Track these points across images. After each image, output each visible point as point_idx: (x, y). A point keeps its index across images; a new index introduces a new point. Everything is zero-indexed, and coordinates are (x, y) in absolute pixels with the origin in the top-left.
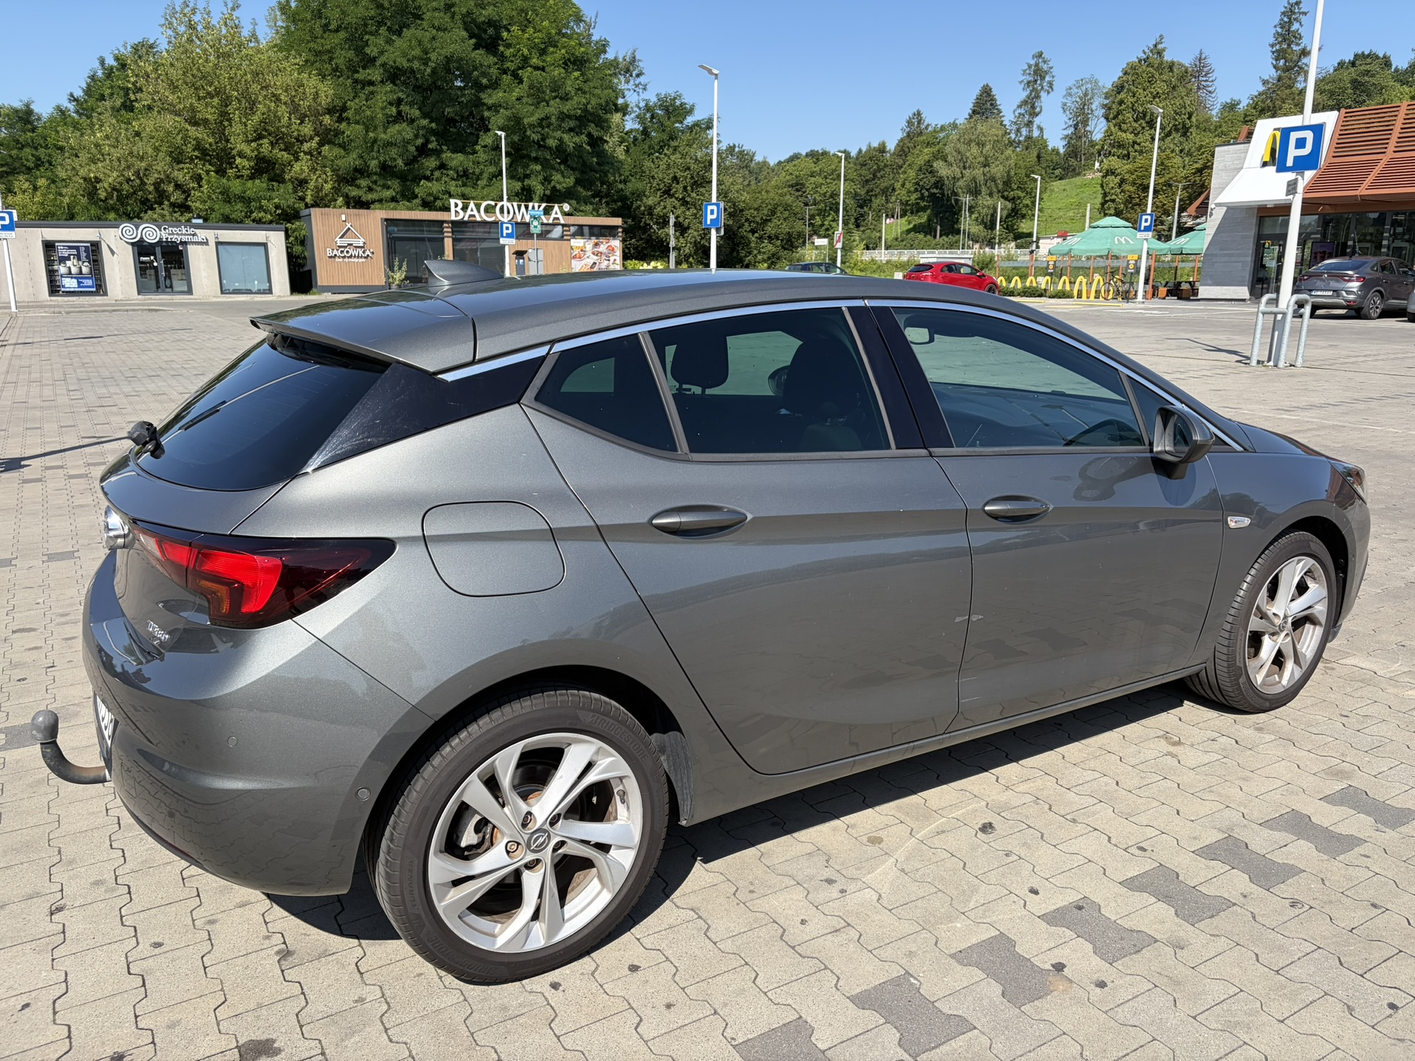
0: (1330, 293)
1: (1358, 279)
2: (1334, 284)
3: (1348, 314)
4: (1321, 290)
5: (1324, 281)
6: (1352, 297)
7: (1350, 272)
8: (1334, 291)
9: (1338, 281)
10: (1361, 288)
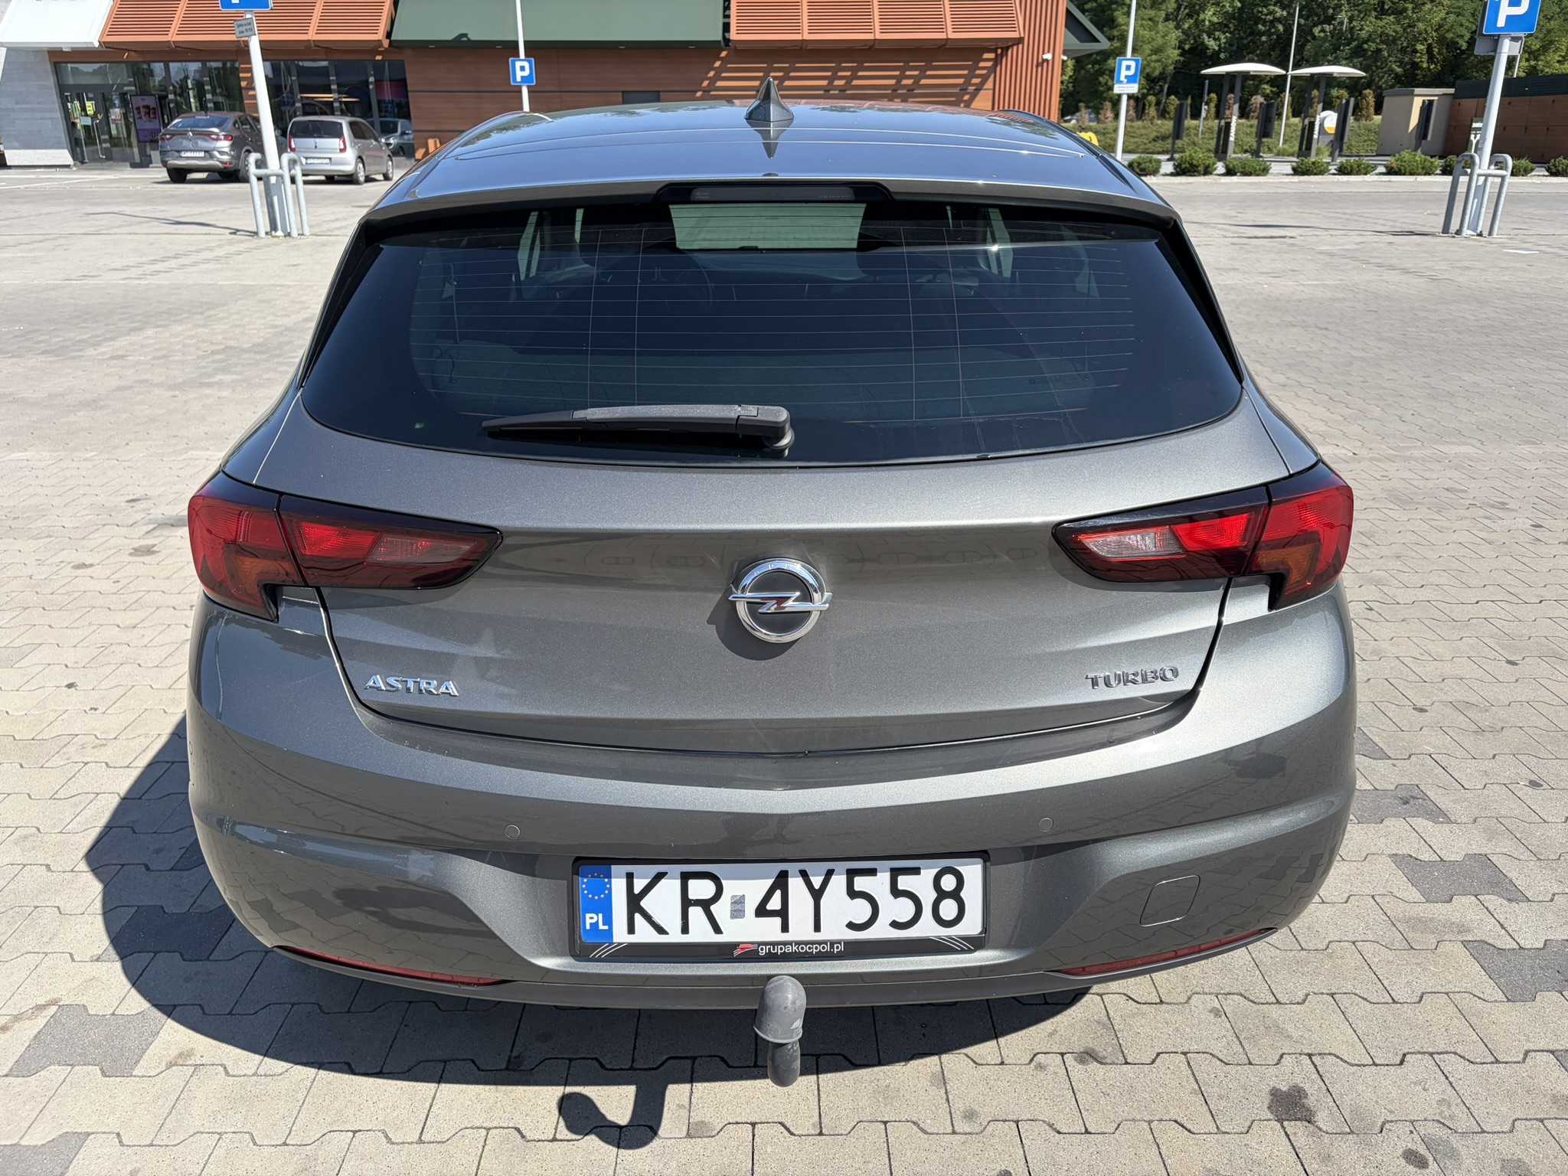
0: (202, 154)
1: (226, 138)
2: (202, 144)
3: (211, 178)
4: (191, 151)
5: (190, 140)
6: (226, 158)
7: (215, 130)
8: (205, 152)
9: (206, 140)
10: (233, 147)
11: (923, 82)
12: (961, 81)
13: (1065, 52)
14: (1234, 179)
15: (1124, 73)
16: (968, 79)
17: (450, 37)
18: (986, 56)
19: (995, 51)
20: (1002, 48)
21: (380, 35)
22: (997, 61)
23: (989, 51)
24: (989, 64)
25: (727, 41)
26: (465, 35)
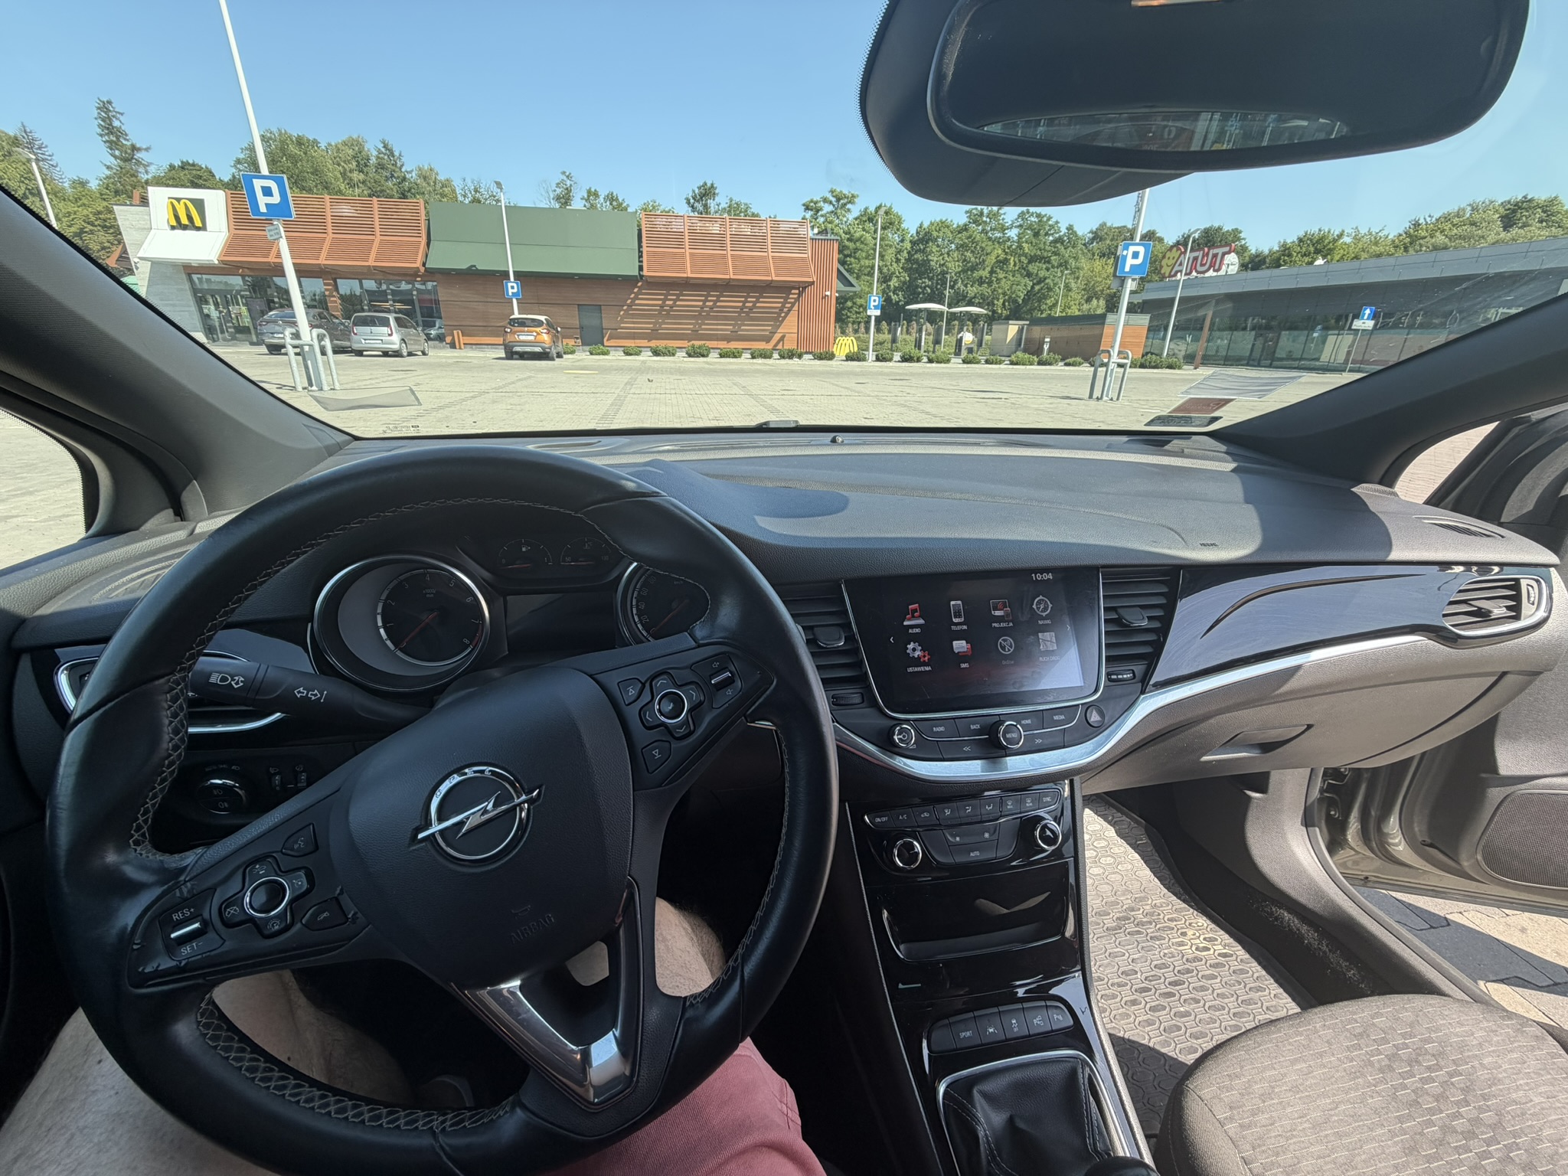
11: (758, 305)
12: (780, 305)
13: (837, 292)
14: (934, 365)
15: (872, 304)
16: (784, 304)
17: (464, 267)
18: (793, 291)
19: (798, 289)
20: (802, 287)
21: (418, 264)
22: (800, 295)
23: (795, 288)
24: (796, 296)
25: (641, 276)
26: (475, 266)
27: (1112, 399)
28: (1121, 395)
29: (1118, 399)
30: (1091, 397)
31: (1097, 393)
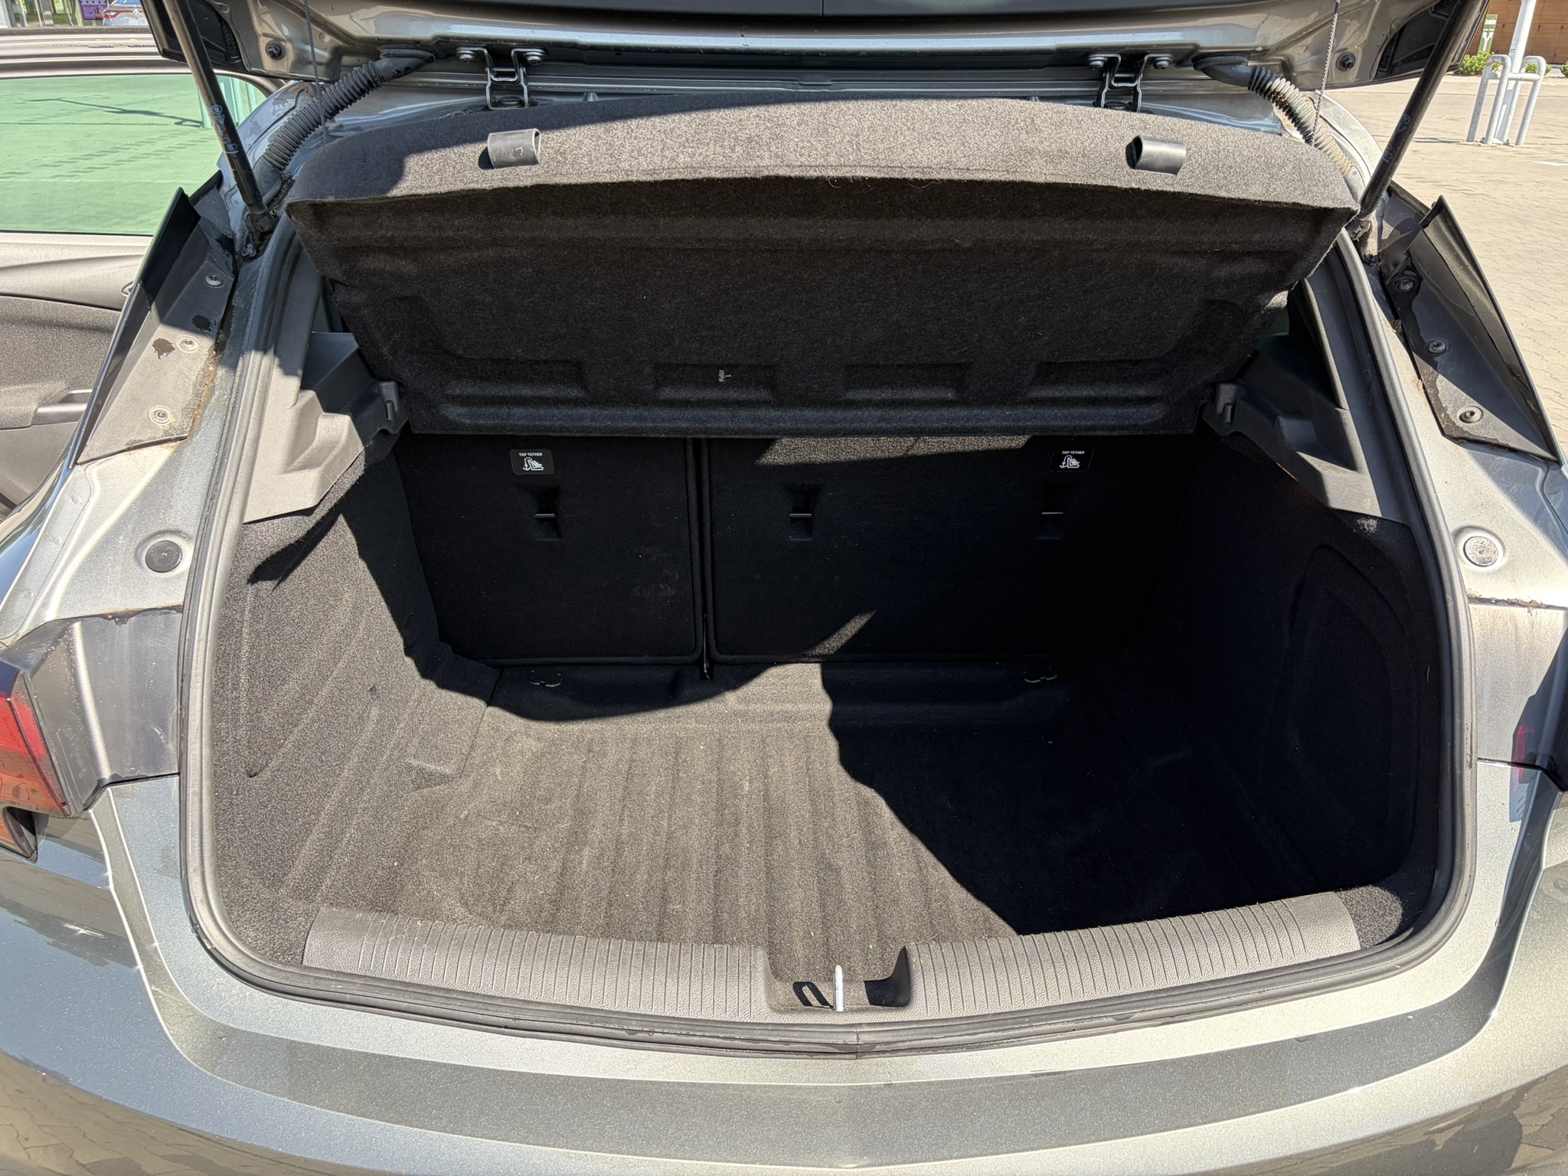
27: (1507, 144)
28: (1524, 135)
29: (1517, 143)
30: (1471, 138)
31: (1480, 134)
